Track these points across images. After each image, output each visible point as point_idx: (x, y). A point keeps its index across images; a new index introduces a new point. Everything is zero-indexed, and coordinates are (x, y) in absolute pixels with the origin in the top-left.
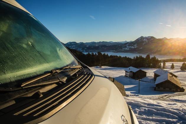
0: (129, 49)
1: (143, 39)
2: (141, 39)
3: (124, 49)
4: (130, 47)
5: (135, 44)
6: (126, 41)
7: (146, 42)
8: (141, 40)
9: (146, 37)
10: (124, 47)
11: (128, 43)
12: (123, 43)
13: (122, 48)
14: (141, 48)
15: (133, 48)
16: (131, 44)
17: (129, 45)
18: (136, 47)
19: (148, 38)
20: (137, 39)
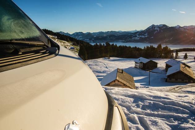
0: (139, 39)
1: (155, 27)
2: (152, 27)
3: (134, 39)
4: (141, 36)
5: (145, 34)
6: (136, 30)
7: (157, 30)
8: (152, 29)
9: (157, 25)
10: (134, 37)
11: (138, 32)
12: (133, 32)
13: (131, 38)
14: (152, 37)
15: (143, 38)
16: (142, 33)
17: (139, 35)
18: (146, 36)
19: (159, 26)
20: (148, 28)
